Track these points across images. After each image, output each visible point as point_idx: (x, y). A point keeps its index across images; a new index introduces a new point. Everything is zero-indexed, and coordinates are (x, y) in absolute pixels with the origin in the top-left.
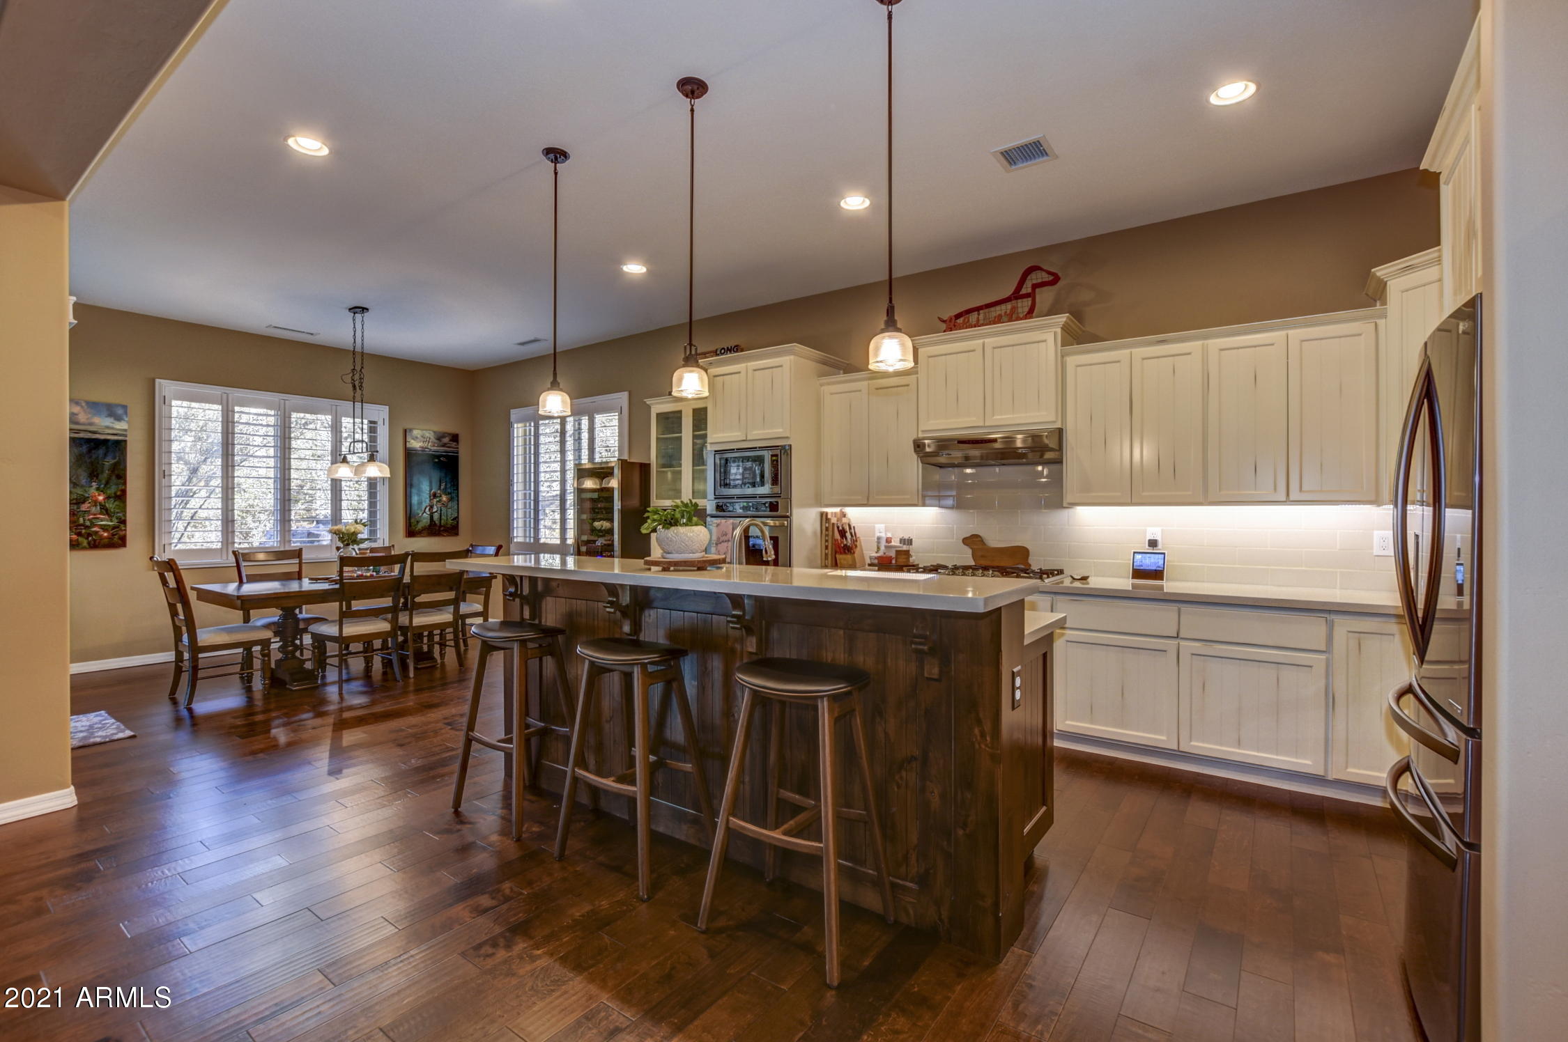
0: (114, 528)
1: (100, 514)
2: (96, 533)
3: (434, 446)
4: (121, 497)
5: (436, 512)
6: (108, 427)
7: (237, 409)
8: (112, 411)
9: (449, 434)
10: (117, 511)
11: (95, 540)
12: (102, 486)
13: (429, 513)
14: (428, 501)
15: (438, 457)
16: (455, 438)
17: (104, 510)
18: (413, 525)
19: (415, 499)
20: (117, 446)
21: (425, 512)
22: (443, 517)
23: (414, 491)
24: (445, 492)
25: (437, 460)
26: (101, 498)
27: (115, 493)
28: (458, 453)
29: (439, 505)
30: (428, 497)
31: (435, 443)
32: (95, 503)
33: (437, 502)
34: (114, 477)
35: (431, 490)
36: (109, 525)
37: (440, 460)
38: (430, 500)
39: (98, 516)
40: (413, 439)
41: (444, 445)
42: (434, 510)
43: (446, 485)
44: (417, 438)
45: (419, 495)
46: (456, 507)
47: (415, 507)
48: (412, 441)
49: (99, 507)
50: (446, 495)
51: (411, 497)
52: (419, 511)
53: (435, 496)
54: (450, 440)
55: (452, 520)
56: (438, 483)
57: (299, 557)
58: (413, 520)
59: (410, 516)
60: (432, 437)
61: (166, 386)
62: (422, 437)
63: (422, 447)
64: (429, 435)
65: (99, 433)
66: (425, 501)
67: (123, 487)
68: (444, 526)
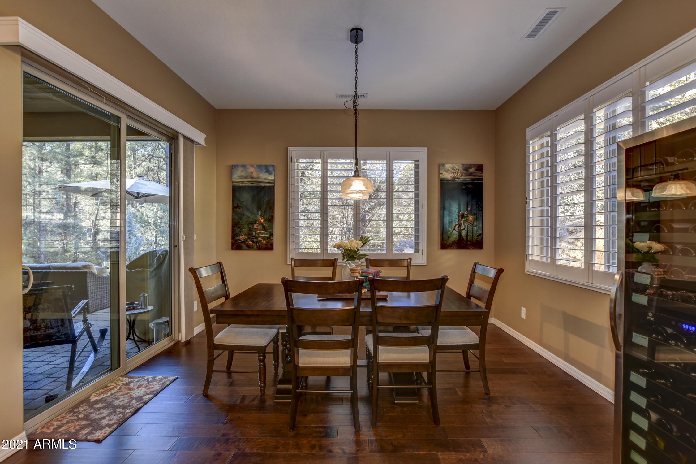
0: (268, 238)
1: (262, 230)
2: (260, 241)
3: (462, 176)
4: (271, 219)
5: (464, 229)
6: (266, 179)
7: (329, 161)
8: (267, 169)
9: (475, 165)
10: (269, 228)
11: (259, 245)
12: (263, 213)
13: (458, 230)
14: (457, 220)
15: (466, 184)
16: (480, 168)
17: (264, 228)
18: (444, 239)
19: (447, 219)
20: (269, 190)
21: (454, 229)
22: (469, 234)
23: (446, 213)
24: (471, 213)
25: (464, 187)
26: (262, 221)
27: (268, 218)
28: (482, 180)
29: (466, 224)
30: (457, 217)
31: (463, 173)
32: (260, 223)
33: (464, 221)
34: (268, 208)
35: (459, 211)
36: (266, 237)
37: (467, 187)
38: (459, 220)
39: (261, 231)
40: (445, 171)
41: (470, 174)
42: (462, 228)
43: (472, 207)
44: (448, 170)
45: (450, 216)
46: (481, 225)
47: (447, 226)
48: (445, 173)
49: (261, 226)
50: (472, 215)
51: (443, 217)
52: (450, 229)
53: (463, 216)
54: (476, 170)
55: (477, 236)
56: (466, 206)
57: (333, 266)
58: (445, 236)
59: (443, 233)
60: (461, 169)
61: (293, 151)
62: (453, 169)
63: (453, 178)
64: (458, 167)
65: (262, 183)
66: (455, 221)
67: (272, 214)
68: (470, 241)
